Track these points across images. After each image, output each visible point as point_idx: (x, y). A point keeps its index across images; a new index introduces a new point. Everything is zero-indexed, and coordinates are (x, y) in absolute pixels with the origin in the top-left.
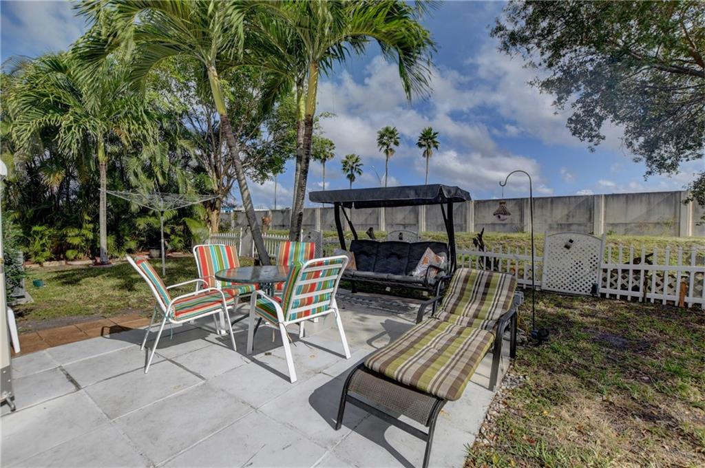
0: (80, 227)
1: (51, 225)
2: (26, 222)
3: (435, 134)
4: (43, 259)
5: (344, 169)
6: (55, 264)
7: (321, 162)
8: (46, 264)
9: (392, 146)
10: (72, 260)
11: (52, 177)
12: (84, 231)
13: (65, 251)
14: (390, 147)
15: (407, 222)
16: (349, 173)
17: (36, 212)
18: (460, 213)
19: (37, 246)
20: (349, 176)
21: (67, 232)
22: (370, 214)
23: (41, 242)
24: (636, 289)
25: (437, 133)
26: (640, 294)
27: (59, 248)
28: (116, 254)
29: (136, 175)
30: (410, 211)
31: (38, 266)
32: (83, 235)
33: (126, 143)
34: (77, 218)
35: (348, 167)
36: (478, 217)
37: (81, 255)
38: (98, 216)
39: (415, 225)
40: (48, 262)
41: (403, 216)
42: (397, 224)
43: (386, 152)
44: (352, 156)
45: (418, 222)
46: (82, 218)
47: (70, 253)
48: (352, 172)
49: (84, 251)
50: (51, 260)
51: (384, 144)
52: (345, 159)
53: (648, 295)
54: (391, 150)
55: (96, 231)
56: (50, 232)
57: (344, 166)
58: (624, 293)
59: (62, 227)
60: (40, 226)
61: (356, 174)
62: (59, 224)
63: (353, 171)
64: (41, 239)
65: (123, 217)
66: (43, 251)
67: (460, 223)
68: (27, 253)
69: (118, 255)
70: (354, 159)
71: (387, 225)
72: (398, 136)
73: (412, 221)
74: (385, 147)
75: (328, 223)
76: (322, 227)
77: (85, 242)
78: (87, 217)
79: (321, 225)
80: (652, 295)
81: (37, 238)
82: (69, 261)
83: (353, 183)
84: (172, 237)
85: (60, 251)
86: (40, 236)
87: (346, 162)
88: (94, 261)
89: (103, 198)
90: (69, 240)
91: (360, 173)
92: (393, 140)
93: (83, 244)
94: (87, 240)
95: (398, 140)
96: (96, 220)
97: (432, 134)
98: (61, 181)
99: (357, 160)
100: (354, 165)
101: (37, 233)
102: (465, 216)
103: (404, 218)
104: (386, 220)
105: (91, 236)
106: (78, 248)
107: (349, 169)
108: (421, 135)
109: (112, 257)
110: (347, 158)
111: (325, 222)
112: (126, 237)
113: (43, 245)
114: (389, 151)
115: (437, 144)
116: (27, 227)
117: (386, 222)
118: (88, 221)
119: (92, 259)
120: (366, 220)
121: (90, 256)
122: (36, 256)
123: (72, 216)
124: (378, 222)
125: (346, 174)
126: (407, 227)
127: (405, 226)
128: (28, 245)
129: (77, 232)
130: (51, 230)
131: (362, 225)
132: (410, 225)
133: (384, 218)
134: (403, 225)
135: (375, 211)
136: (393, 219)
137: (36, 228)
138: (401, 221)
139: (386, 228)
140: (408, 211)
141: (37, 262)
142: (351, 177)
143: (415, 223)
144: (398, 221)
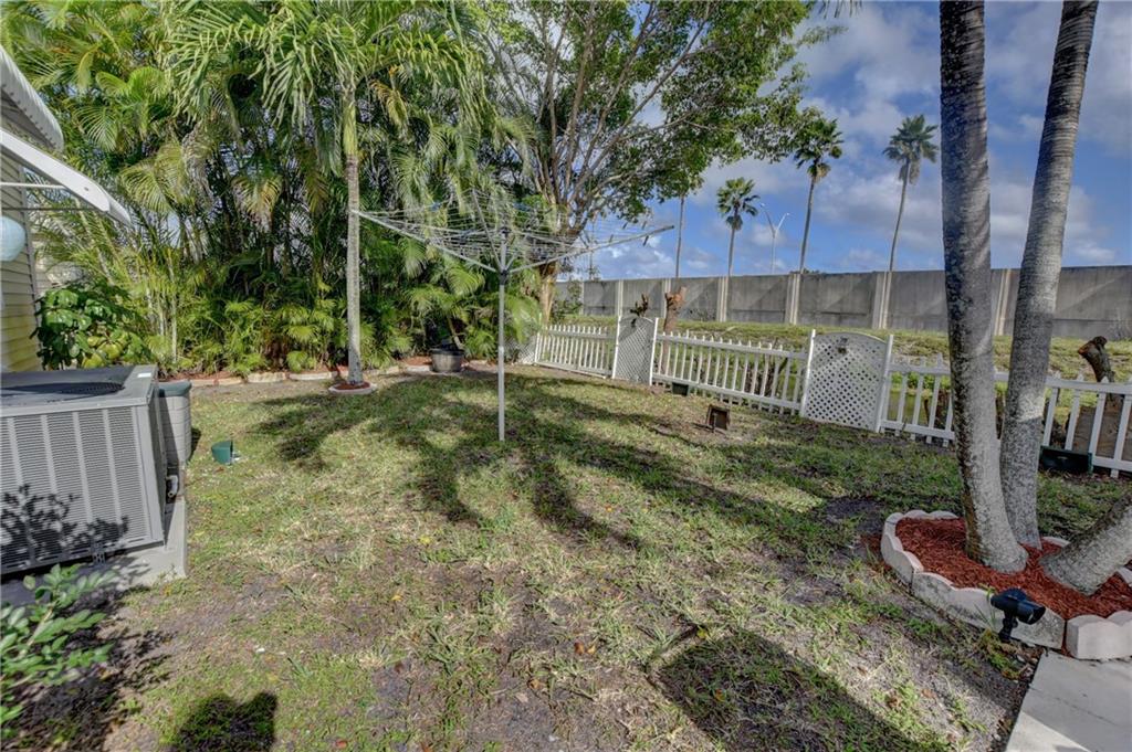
0: (311, 305)
1: (259, 298)
2: (217, 292)
3: (930, 129)
4: (248, 370)
5: (722, 206)
6: (270, 378)
8: (255, 378)
9: (826, 157)
10: (299, 372)
11: (255, 195)
12: (319, 315)
13: (286, 352)
14: (820, 162)
15: (847, 308)
16: (732, 213)
17: (232, 272)
19: (234, 342)
20: (730, 219)
21: (288, 316)
22: (770, 291)
23: (243, 335)
25: (935, 127)
27: (276, 345)
28: (375, 361)
29: (416, 192)
30: (855, 288)
31: (239, 380)
32: (316, 323)
33: (397, 121)
34: (303, 287)
35: (728, 203)
37: (313, 362)
38: (343, 283)
39: (864, 315)
40: (257, 375)
41: (838, 298)
42: (823, 313)
43: (814, 171)
44: (740, 181)
45: (871, 308)
46: (314, 288)
47: (293, 357)
48: (736, 211)
49: (317, 353)
50: (262, 369)
51: (810, 154)
52: (726, 188)
54: (824, 166)
55: (339, 314)
56: (257, 315)
57: (723, 200)
59: (280, 303)
60: (239, 301)
61: (744, 215)
62: (273, 297)
63: (740, 208)
64: (243, 327)
65: (386, 286)
66: (248, 351)
68: (220, 356)
69: (377, 364)
70: (743, 188)
71: (802, 313)
72: (839, 138)
73: (859, 307)
74: (811, 162)
75: (686, 304)
77: (319, 337)
78: (323, 286)
81: (236, 327)
82: (293, 372)
83: (737, 231)
84: (471, 329)
85: (278, 353)
86: (241, 322)
87: (727, 194)
88: (336, 373)
89: (354, 243)
90: (294, 332)
91: (753, 213)
92: (829, 146)
93: (315, 340)
94: (323, 332)
95: (839, 145)
96: (339, 289)
97: (924, 129)
98: (273, 201)
99: (747, 189)
100: (742, 201)
101: (235, 315)
103: (841, 302)
104: (800, 302)
105: (329, 324)
106: (307, 347)
107: (730, 208)
108: (897, 133)
109: (367, 367)
110: (730, 185)
112: (390, 328)
113: (247, 340)
114: (819, 170)
115: (934, 150)
116: (217, 302)
117: (800, 308)
118: (325, 292)
119: (332, 369)
120: (760, 302)
121: (329, 364)
122: (236, 361)
123: (296, 282)
124: (784, 307)
125: (726, 218)
126: (845, 318)
127: (841, 317)
128: (221, 340)
129: (306, 315)
130: (260, 310)
131: (751, 311)
132: (852, 315)
133: (797, 300)
134: (836, 314)
135: (779, 285)
136: (816, 303)
137: (233, 306)
138: (832, 306)
139: (799, 320)
140: (851, 288)
141: (238, 374)
142: (735, 222)
143: (863, 311)
144: (827, 307)
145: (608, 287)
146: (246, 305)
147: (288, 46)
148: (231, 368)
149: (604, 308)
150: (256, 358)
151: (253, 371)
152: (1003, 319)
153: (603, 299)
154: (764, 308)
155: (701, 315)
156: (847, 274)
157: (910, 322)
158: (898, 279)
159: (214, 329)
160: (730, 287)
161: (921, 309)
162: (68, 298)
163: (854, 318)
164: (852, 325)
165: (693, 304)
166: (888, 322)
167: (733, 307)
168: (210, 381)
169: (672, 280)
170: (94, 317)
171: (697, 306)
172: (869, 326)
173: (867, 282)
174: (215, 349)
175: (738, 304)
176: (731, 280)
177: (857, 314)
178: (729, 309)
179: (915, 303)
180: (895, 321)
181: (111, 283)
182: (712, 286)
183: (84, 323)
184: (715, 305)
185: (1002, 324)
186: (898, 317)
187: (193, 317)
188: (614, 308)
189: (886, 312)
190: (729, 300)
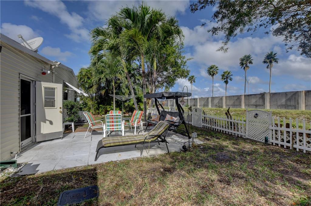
0: (111, 105)
2: (99, 104)
3: (275, 54)
5: (222, 78)
7: (212, 76)
9: (248, 64)
11: (103, 91)
15: (258, 103)
16: (226, 80)
18: (294, 98)
21: (107, 107)
22: (236, 100)
23: (102, 110)
24: (288, 142)
25: (276, 54)
26: (290, 145)
27: (106, 111)
29: (124, 89)
30: (259, 98)
34: (109, 103)
36: (308, 101)
39: (263, 105)
41: (255, 101)
42: (251, 105)
45: (264, 104)
51: (244, 64)
52: (223, 74)
53: (295, 146)
54: (248, 67)
57: (222, 77)
58: (282, 143)
61: (229, 80)
62: (105, 104)
63: (228, 78)
67: (294, 104)
70: (227, 73)
71: (246, 105)
72: (252, 59)
73: (261, 103)
75: (215, 104)
76: (212, 106)
78: (112, 102)
79: (211, 105)
80: (297, 146)
81: (101, 108)
83: (227, 85)
87: (223, 75)
89: (114, 97)
91: (231, 80)
92: (249, 61)
94: (112, 109)
95: (252, 61)
97: (273, 55)
99: (229, 73)
100: (228, 76)
102: (298, 100)
103: (256, 102)
107: (225, 78)
108: (266, 57)
111: (213, 104)
114: (246, 68)
115: (277, 60)
117: (245, 104)
120: (234, 102)
124: (240, 104)
125: (224, 81)
126: (258, 106)
127: (256, 106)
128: (99, 110)
129: (110, 107)
130: (104, 106)
131: (232, 105)
132: (260, 105)
133: (244, 102)
134: (255, 105)
135: (239, 97)
136: (249, 102)
137: (101, 106)
138: (254, 103)
139: (245, 107)
140: (258, 98)
141: (101, 115)
142: (226, 82)
143: (263, 104)
144: (252, 103)
145: (195, 100)
146: (102, 105)
147: (103, 78)
148: (100, 114)
149: (194, 105)
150: (103, 113)
151: (103, 115)
152: (304, 105)
153: (194, 103)
154: (235, 104)
155: (218, 107)
156: (257, 94)
157: (276, 107)
158: (271, 95)
159: (98, 109)
160: (226, 99)
161: (279, 103)
162: (82, 105)
163: (260, 106)
164: (259, 108)
165: (216, 104)
166: (270, 107)
167: (227, 104)
168: (97, 116)
169: (211, 97)
170: (84, 107)
171: (218, 104)
172: (264, 108)
173: (262, 96)
174: (98, 111)
175: (228, 103)
176: (226, 97)
177: (261, 105)
178: (226, 105)
179: (277, 101)
180: (272, 107)
181: (87, 103)
182: (221, 99)
183: (83, 107)
184: (222, 103)
185: (304, 107)
186: (273, 106)
187: (96, 107)
188: (197, 105)
189: (269, 104)
190: (226, 102)
